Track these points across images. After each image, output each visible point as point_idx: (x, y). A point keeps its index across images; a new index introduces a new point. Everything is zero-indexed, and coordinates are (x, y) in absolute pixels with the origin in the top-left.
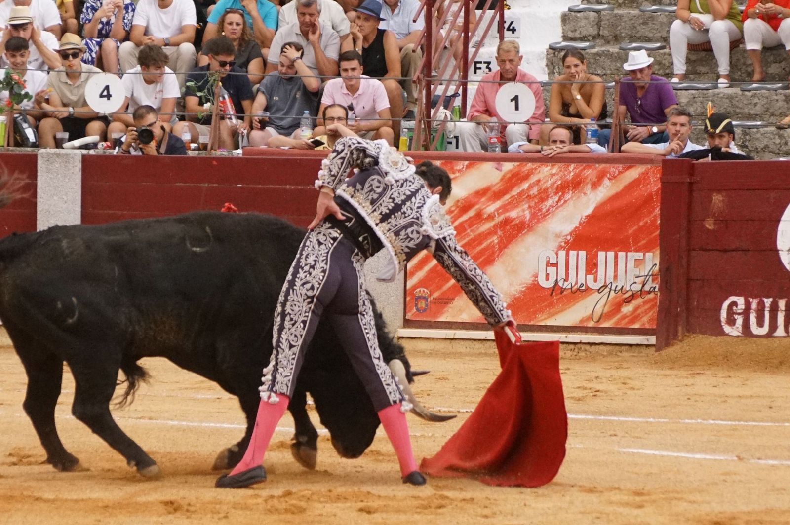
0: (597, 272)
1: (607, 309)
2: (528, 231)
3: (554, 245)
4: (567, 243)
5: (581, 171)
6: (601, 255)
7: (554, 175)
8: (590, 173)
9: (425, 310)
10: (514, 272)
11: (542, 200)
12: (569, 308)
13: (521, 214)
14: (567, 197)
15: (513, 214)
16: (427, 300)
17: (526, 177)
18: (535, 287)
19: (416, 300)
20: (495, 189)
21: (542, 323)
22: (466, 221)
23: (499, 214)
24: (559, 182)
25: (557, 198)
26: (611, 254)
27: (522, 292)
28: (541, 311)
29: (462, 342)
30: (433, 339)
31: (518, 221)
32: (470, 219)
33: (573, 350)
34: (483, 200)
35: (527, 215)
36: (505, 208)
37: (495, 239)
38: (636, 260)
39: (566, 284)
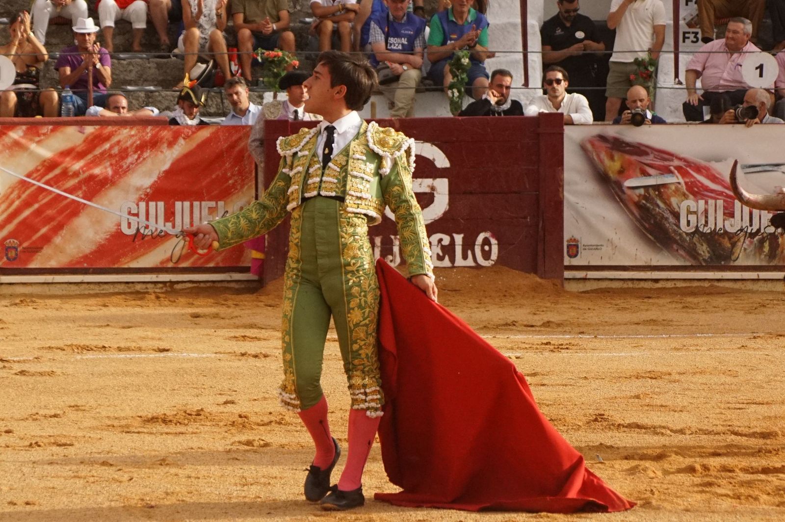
0: (174, 219)
1: (185, 251)
2: (111, 186)
3: (134, 197)
4: (147, 195)
5: (157, 133)
6: (178, 205)
7: (133, 136)
8: (166, 134)
9: (15, 259)
10: (98, 222)
11: (123, 158)
12: (150, 251)
13: (104, 171)
14: (146, 155)
15: (97, 171)
16: (17, 250)
17: (107, 138)
18: (118, 235)
19: (7, 250)
20: (79, 149)
21: (126, 266)
22: (51, 179)
23: (84, 172)
24: (138, 142)
25: (136, 156)
26: (187, 204)
27: (107, 239)
28: (124, 255)
29: (58, 286)
30: (31, 284)
31: (101, 177)
32: (56, 176)
33: (162, 288)
34: (68, 159)
35: (110, 172)
36: (89, 166)
37: (80, 194)
38: (209, 208)
39: (147, 230)
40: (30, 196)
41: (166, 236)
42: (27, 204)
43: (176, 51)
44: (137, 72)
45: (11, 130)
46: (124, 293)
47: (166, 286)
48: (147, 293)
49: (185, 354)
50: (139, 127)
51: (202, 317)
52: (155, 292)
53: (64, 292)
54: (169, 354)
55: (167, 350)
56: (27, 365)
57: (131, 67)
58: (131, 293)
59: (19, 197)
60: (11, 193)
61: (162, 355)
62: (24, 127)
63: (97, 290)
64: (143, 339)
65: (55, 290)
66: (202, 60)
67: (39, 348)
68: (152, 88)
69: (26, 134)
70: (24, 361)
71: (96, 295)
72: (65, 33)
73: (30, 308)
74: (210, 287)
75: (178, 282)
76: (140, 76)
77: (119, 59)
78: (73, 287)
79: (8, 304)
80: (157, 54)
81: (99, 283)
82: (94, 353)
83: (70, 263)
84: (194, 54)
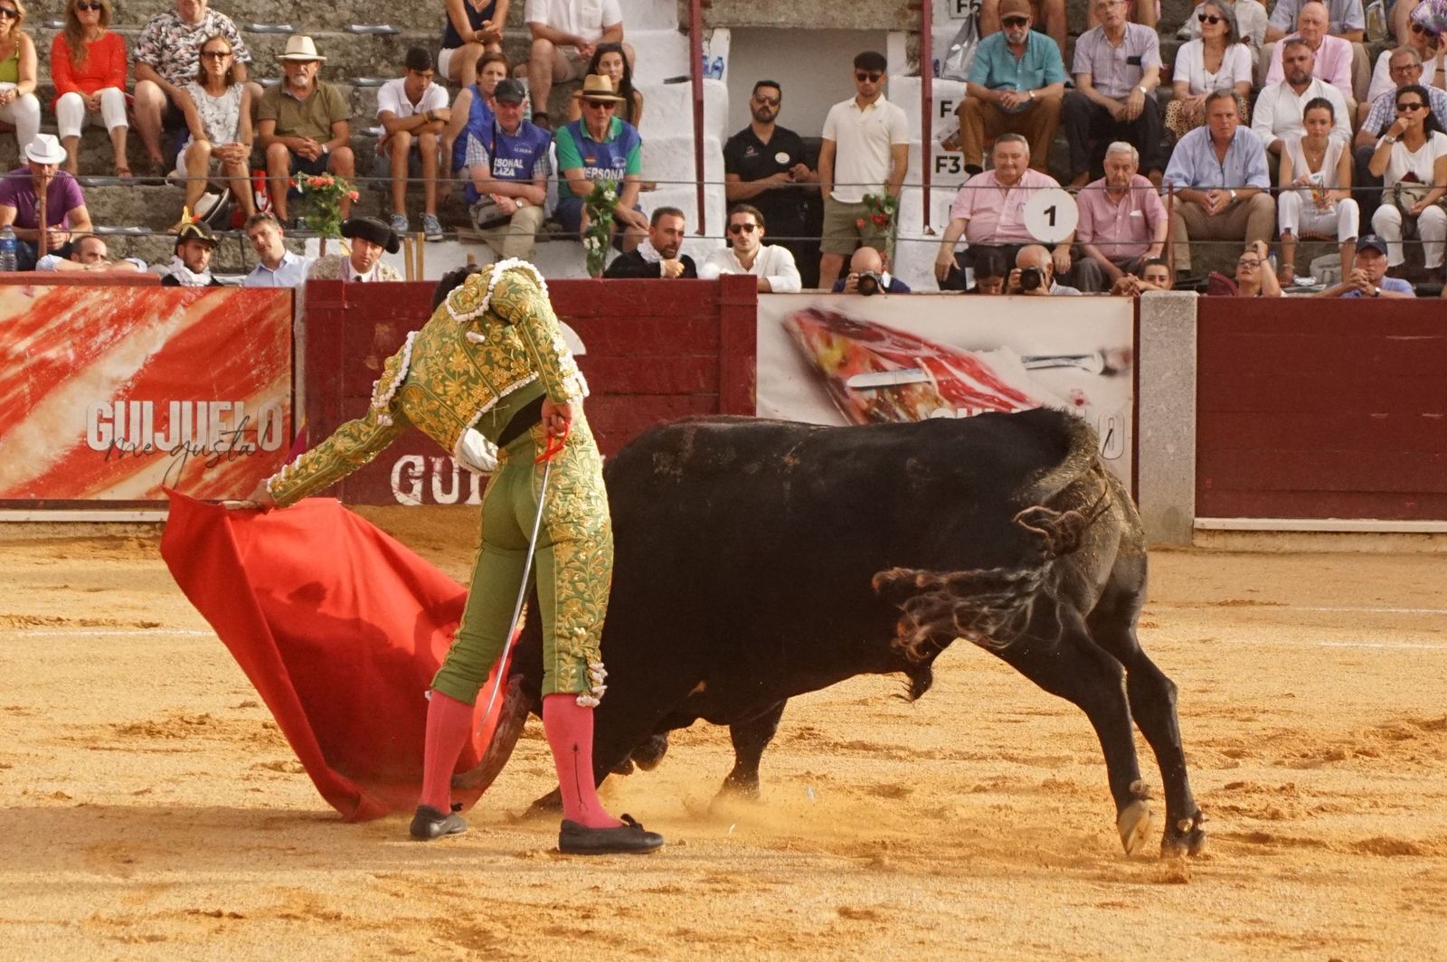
0: (168, 428)
1: (183, 477)
2: (73, 376)
3: (108, 394)
4: (127, 390)
5: (145, 296)
6: (174, 405)
7: (106, 301)
8: (157, 298)
10: (53, 430)
11: (91, 335)
12: (132, 476)
13: (62, 353)
14: (126, 330)
15: (51, 354)
17: (68, 305)
18: (83, 450)
20: (24, 321)
21: (94, 498)
23: (32, 355)
24: (115, 311)
25: (111, 333)
26: (188, 405)
27: (65, 457)
28: (93, 480)
31: (58, 364)
33: (148, 532)
34: (7, 335)
35: (71, 355)
36: (39, 346)
37: (26, 388)
38: (221, 411)
39: (126, 444)
41: (155, 453)
43: (173, 174)
44: (114, 206)
46: (91, 539)
47: (154, 529)
48: (126, 538)
49: (182, 632)
50: (115, 288)
52: (137, 538)
54: (158, 631)
55: (156, 626)
57: (105, 198)
58: (102, 539)
61: (148, 632)
63: (48, 532)
64: (120, 607)
66: (212, 189)
68: (136, 230)
71: (49, 541)
76: (119, 212)
78: (14, 529)
80: (145, 178)
81: (53, 523)
82: (45, 628)
83: (10, 491)
84: (201, 180)
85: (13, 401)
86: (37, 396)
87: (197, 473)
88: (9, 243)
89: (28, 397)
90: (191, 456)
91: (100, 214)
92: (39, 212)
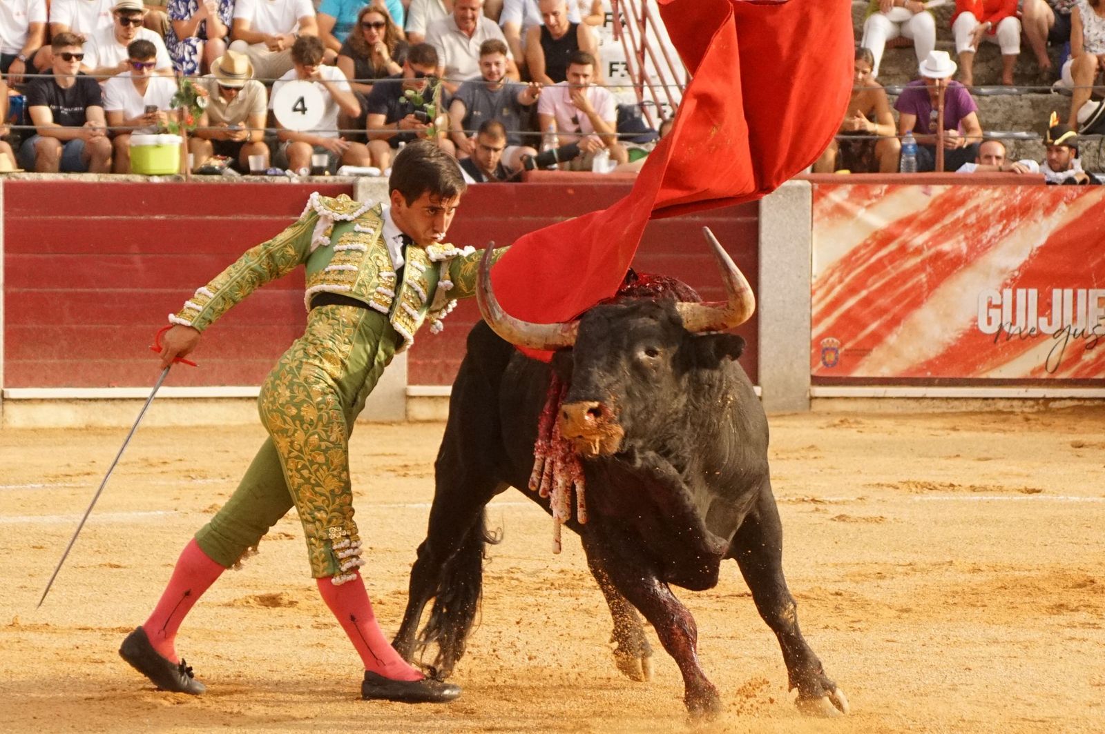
0: (1051, 313)
1: (1064, 357)
2: (965, 267)
3: (997, 282)
4: (1014, 280)
5: (1031, 195)
6: (1057, 293)
7: (997, 199)
8: (1042, 196)
9: (834, 364)
10: (947, 315)
11: (982, 229)
12: (1018, 357)
13: (956, 246)
14: (1013, 225)
15: (946, 247)
16: (837, 352)
17: (962, 203)
18: (974, 334)
19: (824, 352)
20: (923, 217)
21: (984, 376)
22: (886, 256)
23: (929, 248)
24: (1004, 208)
25: (1000, 227)
26: (1069, 293)
27: (958, 339)
28: (982, 360)
29: (892, 402)
30: (856, 398)
31: (952, 255)
32: (891, 253)
33: (1032, 407)
34: (908, 230)
35: (964, 248)
36: (936, 239)
37: (923, 277)
38: (1099, 298)
39: (1013, 328)
40: (857, 278)
41: (1039, 336)
42: (852, 290)
43: (1058, 84)
44: (1004, 113)
45: (832, 190)
46: (981, 413)
47: (1038, 404)
48: (1012, 413)
49: (1062, 497)
50: (1005, 187)
51: (1087, 447)
52: (1022, 412)
53: (900, 410)
54: (1040, 496)
55: (1039, 491)
56: (847, 507)
57: (996, 106)
58: (991, 413)
59: (841, 281)
60: (831, 275)
61: (1031, 497)
62: (850, 187)
63: (944, 407)
64: (1005, 475)
65: (888, 407)
66: (1094, 97)
67: (864, 486)
68: (1024, 134)
69: (852, 195)
70: (844, 503)
71: (943, 415)
72: (908, 60)
73: (854, 431)
74: (1098, 407)
75: (1054, 399)
76: (1009, 118)
77: (979, 95)
78: (912, 404)
79: (824, 426)
80: (1033, 87)
81: (947, 398)
82: (939, 492)
83: (908, 370)
84: (1086, 88)
85: (913, 288)
86: (933, 285)
87: (1077, 355)
88: (910, 147)
89: (926, 285)
90: (1071, 339)
91: (991, 121)
92: (936, 120)
